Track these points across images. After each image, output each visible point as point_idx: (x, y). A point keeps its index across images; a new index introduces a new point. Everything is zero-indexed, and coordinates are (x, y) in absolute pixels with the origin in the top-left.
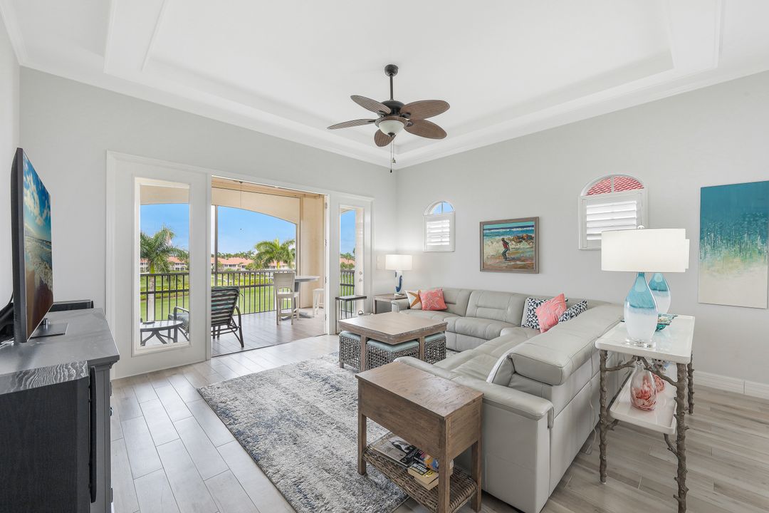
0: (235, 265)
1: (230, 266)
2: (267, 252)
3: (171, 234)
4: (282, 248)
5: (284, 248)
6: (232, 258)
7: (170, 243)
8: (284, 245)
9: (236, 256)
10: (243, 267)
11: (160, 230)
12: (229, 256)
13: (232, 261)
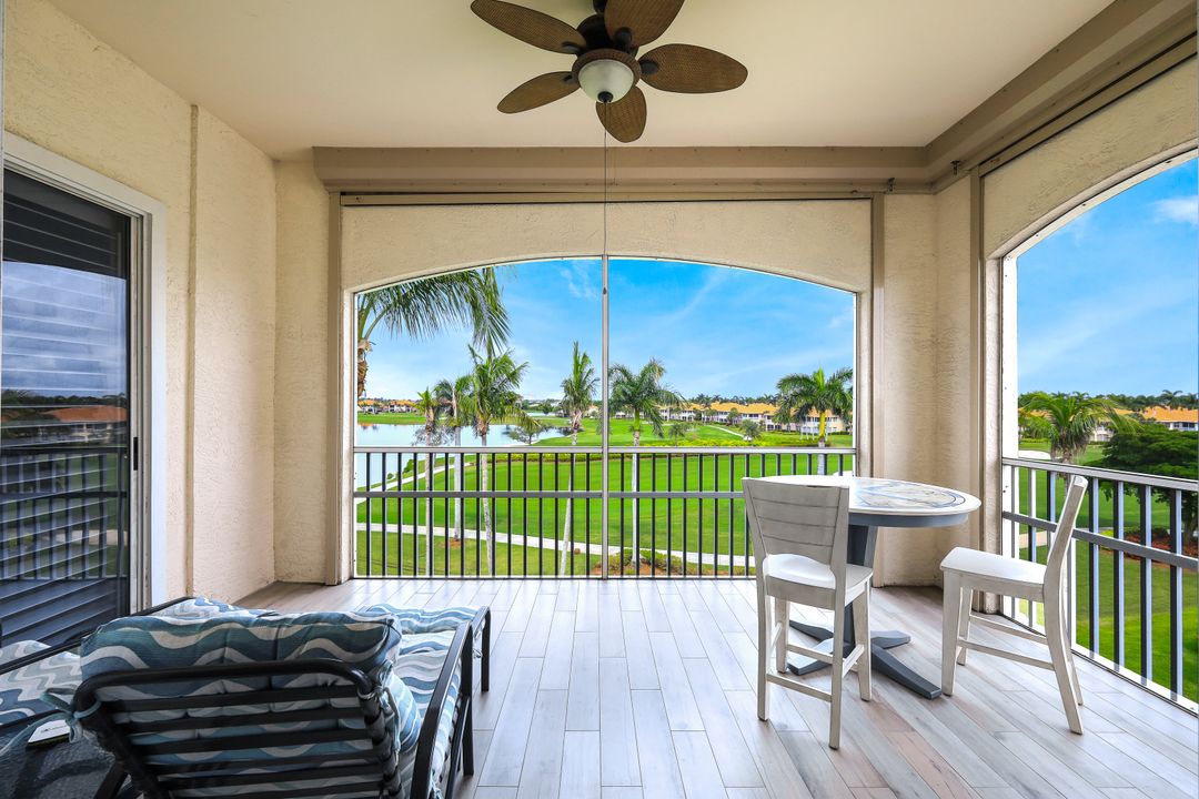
0: (757, 415)
1: (751, 415)
2: (803, 394)
3: (661, 370)
4: (829, 387)
5: (834, 386)
6: (754, 405)
7: (661, 383)
8: (833, 380)
9: (760, 400)
10: (769, 418)
11: (646, 363)
12: (750, 401)
13: (754, 408)
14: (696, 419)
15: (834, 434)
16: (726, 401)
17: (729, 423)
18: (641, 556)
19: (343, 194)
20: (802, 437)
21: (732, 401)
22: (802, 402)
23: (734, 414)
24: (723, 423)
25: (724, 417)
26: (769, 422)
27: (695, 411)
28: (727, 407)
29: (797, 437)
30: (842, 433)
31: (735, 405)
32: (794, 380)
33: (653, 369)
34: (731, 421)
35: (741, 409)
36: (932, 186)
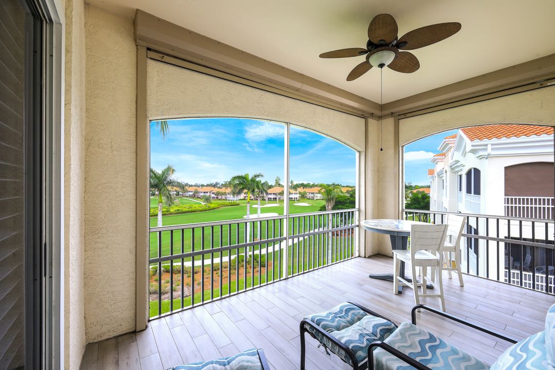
0: (207, 192)
1: (204, 193)
2: (240, 184)
3: (173, 170)
4: (252, 181)
7: (173, 177)
10: (213, 193)
11: (166, 167)
12: (203, 186)
13: (205, 189)
14: (177, 195)
15: (240, 200)
16: (191, 186)
17: (194, 196)
18: (162, 269)
19: (149, 49)
20: (228, 202)
21: (195, 186)
22: (241, 187)
23: (196, 192)
24: (191, 197)
25: (191, 193)
26: (213, 195)
27: (176, 191)
28: (193, 189)
29: (225, 202)
30: (243, 199)
31: (196, 188)
32: (239, 177)
33: (169, 170)
34: (194, 195)
35: (199, 189)
36: (380, 118)
